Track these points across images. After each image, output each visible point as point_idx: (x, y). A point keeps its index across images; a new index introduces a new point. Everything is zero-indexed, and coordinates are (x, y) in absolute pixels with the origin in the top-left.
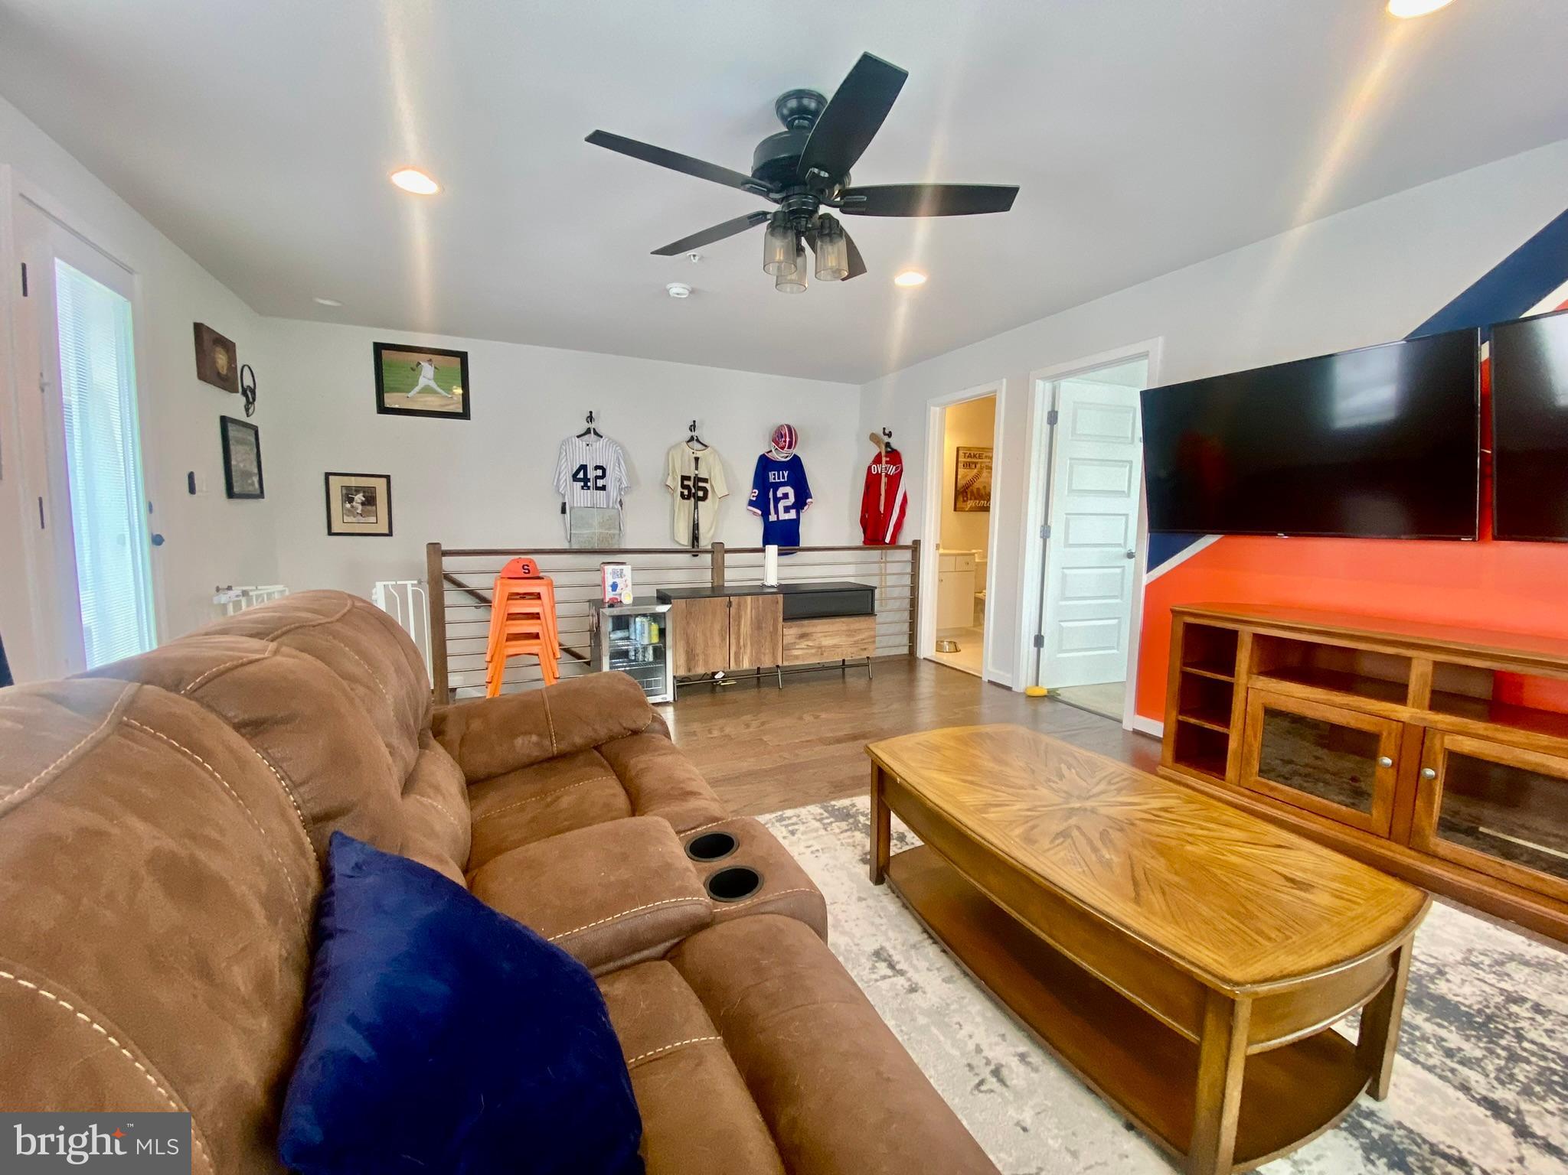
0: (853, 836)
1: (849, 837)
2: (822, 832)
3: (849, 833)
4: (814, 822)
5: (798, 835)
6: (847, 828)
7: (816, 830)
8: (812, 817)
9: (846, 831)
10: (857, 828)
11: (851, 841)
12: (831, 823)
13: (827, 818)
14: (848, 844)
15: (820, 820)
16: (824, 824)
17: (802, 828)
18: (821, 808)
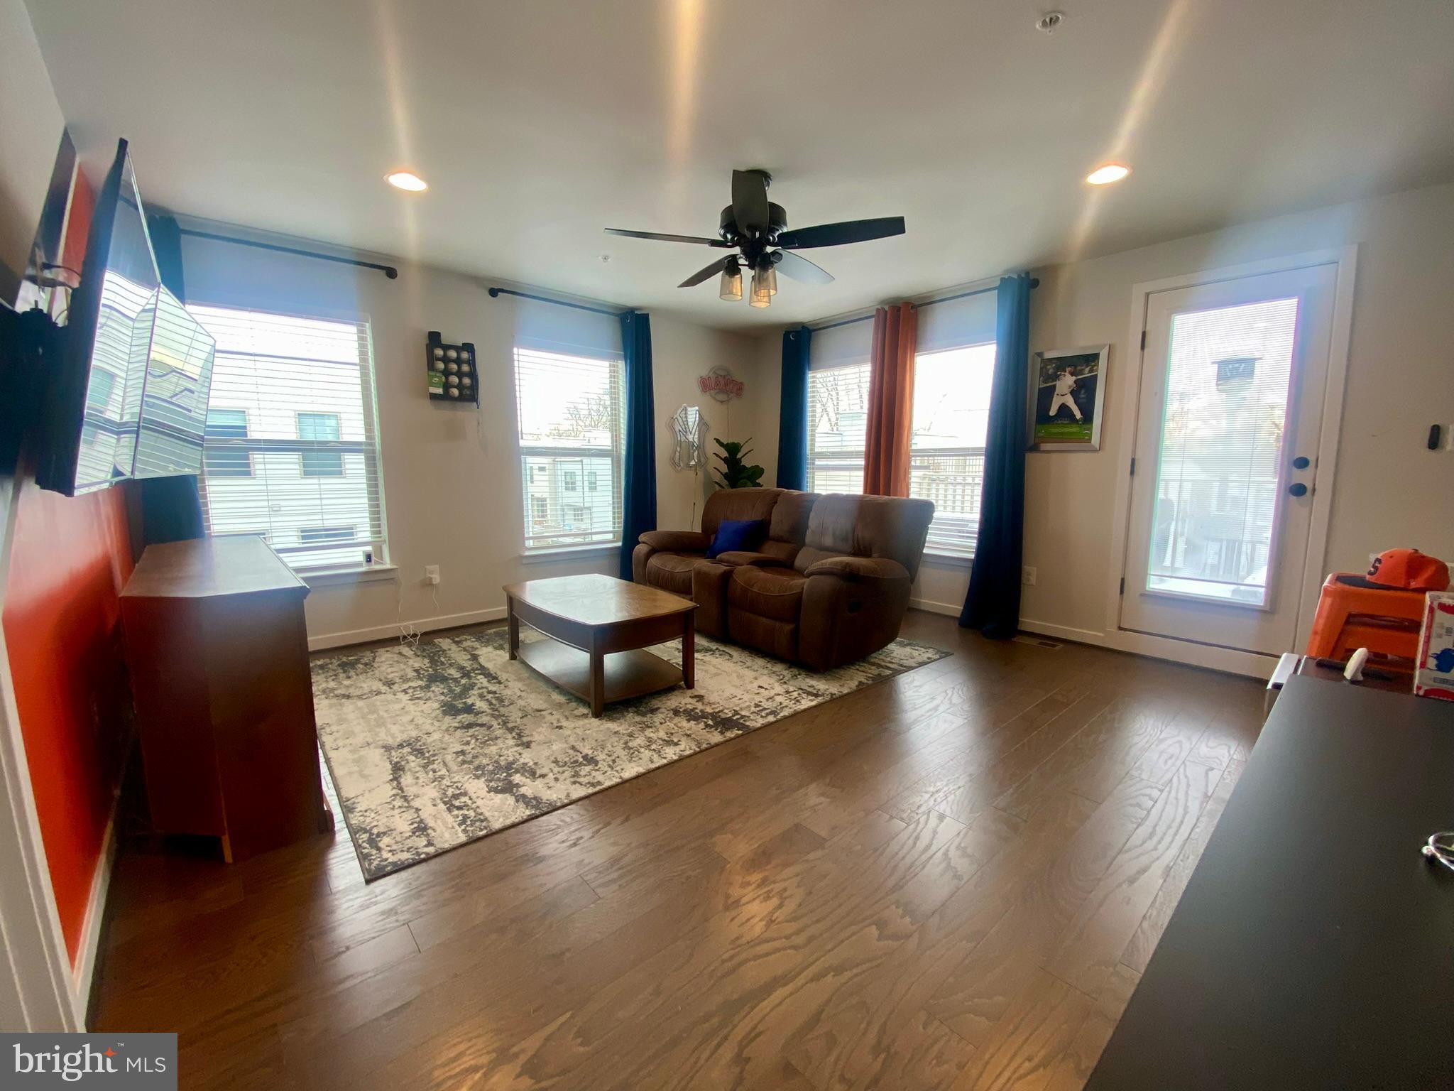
0: (713, 709)
1: (716, 708)
2: (737, 709)
3: (717, 710)
4: (747, 714)
5: (752, 704)
6: (720, 714)
7: (741, 709)
8: (751, 718)
9: (719, 712)
10: (712, 714)
11: (713, 706)
12: (733, 716)
13: (738, 719)
14: (714, 704)
15: (743, 717)
16: (739, 714)
17: (753, 709)
18: (748, 726)
